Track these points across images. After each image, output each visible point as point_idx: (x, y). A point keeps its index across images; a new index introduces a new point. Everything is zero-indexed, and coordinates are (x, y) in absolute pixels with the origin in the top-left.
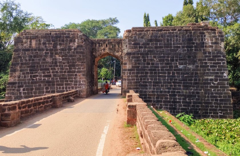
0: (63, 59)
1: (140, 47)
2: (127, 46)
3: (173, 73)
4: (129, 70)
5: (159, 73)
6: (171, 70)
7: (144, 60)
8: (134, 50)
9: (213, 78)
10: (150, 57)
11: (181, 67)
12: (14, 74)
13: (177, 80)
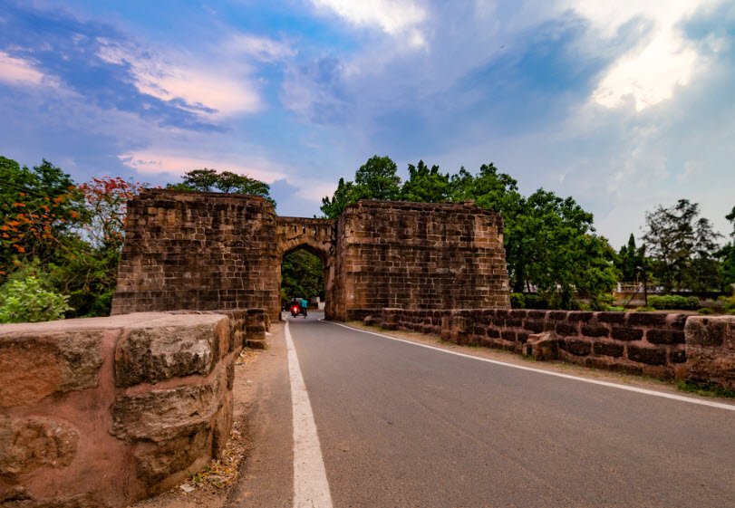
0: (233, 251)
1: (375, 236)
2: (352, 232)
3: (429, 281)
4: (356, 273)
5: (407, 280)
6: (427, 276)
7: (383, 258)
8: (365, 241)
9: (488, 289)
10: (392, 252)
11: (440, 271)
12: (130, 276)
13: (434, 291)
